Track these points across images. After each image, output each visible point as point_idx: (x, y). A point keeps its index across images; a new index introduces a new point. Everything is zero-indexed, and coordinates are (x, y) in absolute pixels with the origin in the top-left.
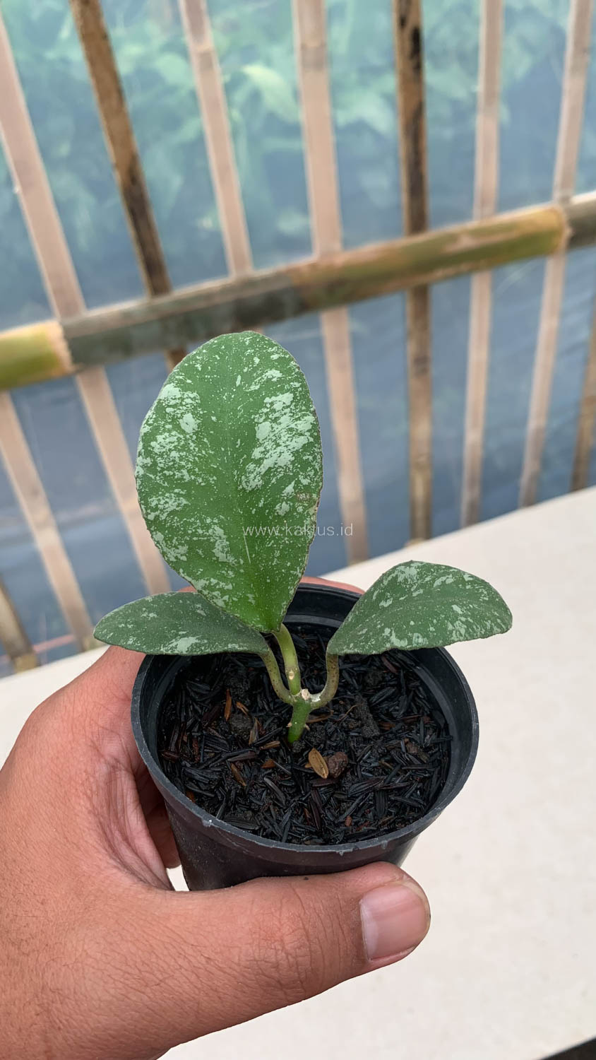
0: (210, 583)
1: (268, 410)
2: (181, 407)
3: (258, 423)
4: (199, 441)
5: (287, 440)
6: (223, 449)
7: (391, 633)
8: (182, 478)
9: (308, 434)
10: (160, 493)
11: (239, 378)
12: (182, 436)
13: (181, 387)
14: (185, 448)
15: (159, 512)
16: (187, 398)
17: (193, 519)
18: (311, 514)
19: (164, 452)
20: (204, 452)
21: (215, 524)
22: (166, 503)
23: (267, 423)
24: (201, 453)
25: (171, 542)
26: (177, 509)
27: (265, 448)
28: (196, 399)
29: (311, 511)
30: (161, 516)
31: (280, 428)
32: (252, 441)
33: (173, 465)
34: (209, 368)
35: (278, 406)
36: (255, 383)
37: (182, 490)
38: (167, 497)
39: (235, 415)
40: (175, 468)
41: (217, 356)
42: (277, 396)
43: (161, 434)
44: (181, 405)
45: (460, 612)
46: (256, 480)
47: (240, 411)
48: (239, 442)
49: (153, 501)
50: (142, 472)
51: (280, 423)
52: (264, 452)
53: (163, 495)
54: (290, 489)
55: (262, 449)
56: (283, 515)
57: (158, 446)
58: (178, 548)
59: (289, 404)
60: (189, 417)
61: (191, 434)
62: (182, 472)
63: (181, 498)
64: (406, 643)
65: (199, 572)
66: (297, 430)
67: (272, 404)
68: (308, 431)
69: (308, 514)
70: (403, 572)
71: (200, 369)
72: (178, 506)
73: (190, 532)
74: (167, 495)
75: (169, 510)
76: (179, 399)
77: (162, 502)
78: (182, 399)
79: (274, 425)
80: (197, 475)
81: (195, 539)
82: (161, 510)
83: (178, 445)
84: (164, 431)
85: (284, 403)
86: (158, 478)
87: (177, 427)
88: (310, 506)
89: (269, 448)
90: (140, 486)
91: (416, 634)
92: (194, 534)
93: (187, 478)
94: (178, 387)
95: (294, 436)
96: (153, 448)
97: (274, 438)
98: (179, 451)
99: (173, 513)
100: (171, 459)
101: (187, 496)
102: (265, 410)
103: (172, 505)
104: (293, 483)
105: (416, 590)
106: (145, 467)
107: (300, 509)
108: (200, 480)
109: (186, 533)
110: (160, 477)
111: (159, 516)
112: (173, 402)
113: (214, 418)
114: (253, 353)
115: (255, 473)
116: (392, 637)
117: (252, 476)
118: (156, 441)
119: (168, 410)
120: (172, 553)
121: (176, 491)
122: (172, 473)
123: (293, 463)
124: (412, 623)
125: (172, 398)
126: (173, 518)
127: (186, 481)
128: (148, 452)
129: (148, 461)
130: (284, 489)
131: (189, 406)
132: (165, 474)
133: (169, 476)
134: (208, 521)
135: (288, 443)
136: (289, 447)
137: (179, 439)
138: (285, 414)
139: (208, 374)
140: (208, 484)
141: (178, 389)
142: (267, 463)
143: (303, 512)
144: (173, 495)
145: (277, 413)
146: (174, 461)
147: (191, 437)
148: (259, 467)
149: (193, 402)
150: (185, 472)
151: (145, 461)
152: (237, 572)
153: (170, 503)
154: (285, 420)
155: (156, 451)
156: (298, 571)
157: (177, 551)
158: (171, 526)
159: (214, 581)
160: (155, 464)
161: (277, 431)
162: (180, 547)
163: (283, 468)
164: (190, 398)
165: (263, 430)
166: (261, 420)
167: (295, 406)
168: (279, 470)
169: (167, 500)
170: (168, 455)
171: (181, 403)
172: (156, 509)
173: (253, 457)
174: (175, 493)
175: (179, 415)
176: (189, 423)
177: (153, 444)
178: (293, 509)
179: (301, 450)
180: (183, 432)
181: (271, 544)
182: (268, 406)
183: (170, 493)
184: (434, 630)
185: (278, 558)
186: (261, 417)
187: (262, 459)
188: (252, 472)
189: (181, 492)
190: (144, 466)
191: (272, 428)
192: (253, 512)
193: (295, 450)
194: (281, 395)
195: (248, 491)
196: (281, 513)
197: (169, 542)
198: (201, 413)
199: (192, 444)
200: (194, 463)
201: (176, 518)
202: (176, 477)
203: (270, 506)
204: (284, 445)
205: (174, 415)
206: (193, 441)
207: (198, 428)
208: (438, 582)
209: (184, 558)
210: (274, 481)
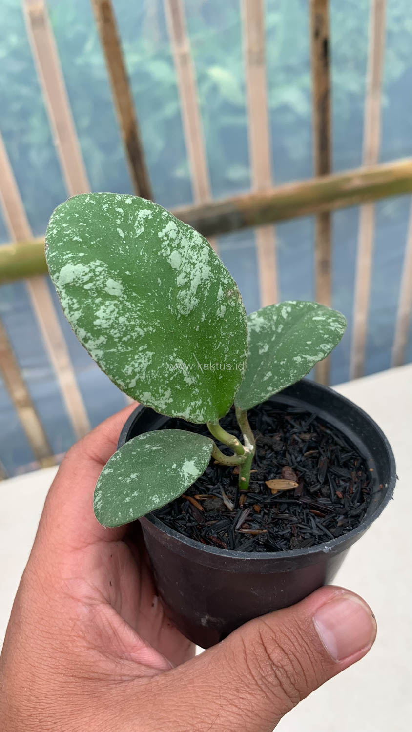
0: (192, 406)
1: (168, 241)
2: (98, 278)
3: (168, 256)
4: (131, 299)
5: (198, 257)
6: (150, 294)
7: (302, 357)
8: (139, 336)
9: (204, 245)
10: (130, 359)
11: (119, 230)
12: (116, 302)
13: (81, 262)
14: (125, 310)
15: (138, 375)
16: (96, 268)
17: (163, 364)
18: (240, 303)
19: (112, 323)
20: (139, 305)
21: (175, 358)
22: (140, 363)
23: (173, 252)
24: (138, 306)
25: (158, 393)
26: (149, 363)
27: (185, 272)
28: (103, 265)
29: (240, 301)
30: (141, 378)
31: (186, 251)
32: (170, 273)
33: (127, 329)
34: (88, 235)
35: (173, 235)
36: (137, 227)
37: (144, 346)
38: (138, 359)
39: (142, 261)
40: (129, 331)
41: (82, 224)
42: (165, 228)
43: (97, 310)
44: (96, 276)
45: (324, 319)
46: (193, 302)
47: (143, 255)
48: (159, 281)
49: (128, 370)
50: (100, 353)
51: (184, 247)
52: (186, 276)
53: (133, 359)
54: (220, 292)
55: (183, 274)
56: (223, 316)
57: (104, 321)
58: (165, 395)
59: (177, 229)
60: (110, 282)
61: (122, 295)
62: (136, 331)
63: (147, 352)
64: (323, 354)
65: (184, 404)
66: (197, 245)
67: (167, 235)
68: (203, 243)
69: (239, 304)
70: (255, 325)
71: (81, 240)
72: (149, 361)
73: (166, 375)
74: (136, 357)
75: (145, 368)
76: (90, 272)
77: (136, 365)
78: (94, 271)
79: (180, 251)
80: (147, 326)
81: (171, 379)
82: (139, 373)
83: (119, 311)
84: (98, 306)
85: (175, 230)
86: (119, 348)
87: (107, 296)
88: (237, 298)
89: (188, 270)
90: (106, 366)
91: (322, 346)
92: (170, 375)
93: (142, 333)
94: (77, 263)
95: (199, 251)
96: (100, 326)
97: (187, 261)
98: (123, 315)
99: (149, 368)
100: (122, 325)
101: (150, 349)
102: (166, 243)
103: (145, 363)
104: (220, 287)
105: (277, 328)
106: (101, 347)
107: (233, 304)
108: (151, 329)
109: (164, 378)
110: (121, 346)
111: (139, 379)
112: (86, 278)
113: (128, 273)
114: (109, 206)
115: (189, 297)
116: (307, 359)
117: (187, 300)
118: (98, 318)
119: (87, 287)
120: (162, 402)
121: (140, 349)
122: (129, 337)
123: (212, 271)
124: (309, 343)
125: (82, 275)
126: (151, 373)
127: (143, 336)
128: (97, 333)
129: (102, 339)
130: (217, 294)
131: (103, 273)
132: (125, 341)
133: (129, 340)
134: (171, 358)
135: (200, 258)
136: (203, 261)
137: (115, 305)
138: (181, 238)
139: (91, 240)
140: (158, 329)
141: (80, 265)
142: (195, 283)
143: (236, 305)
144: (140, 354)
145: (176, 240)
146: (125, 325)
147: (123, 297)
148: (189, 290)
149: (104, 268)
150: (138, 329)
151: (98, 342)
152: (199, 387)
153: (143, 361)
154: (185, 242)
155: (105, 326)
156: (245, 352)
157: (164, 398)
158: (152, 380)
159: (192, 404)
160: (110, 338)
161: (185, 254)
162: (166, 393)
163: (208, 280)
164: (98, 266)
165: (175, 259)
166: (169, 252)
167: (181, 229)
168: (206, 283)
169: (139, 361)
170: (118, 323)
171: (95, 275)
172: (134, 373)
173: (179, 286)
174: (141, 352)
175: (102, 286)
176: (114, 286)
177: (97, 322)
178: (228, 306)
179: (210, 259)
180: (114, 297)
181: (219, 345)
182: (165, 238)
183: (137, 354)
184: (328, 336)
185: (228, 353)
186: (167, 249)
187: (189, 282)
188: (186, 298)
189: (145, 347)
190: (99, 347)
191: (181, 254)
192: (197, 330)
193: (207, 261)
194: (167, 226)
195: (187, 315)
196: (222, 315)
197: (156, 395)
198: (116, 273)
199: (127, 303)
200: (140, 317)
201: (152, 371)
202: (134, 338)
203: (212, 316)
204: (197, 262)
205: (97, 288)
206: (127, 301)
207: (124, 287)
208: (284, 315)
209: (171, 400)
210: (206, 294)
